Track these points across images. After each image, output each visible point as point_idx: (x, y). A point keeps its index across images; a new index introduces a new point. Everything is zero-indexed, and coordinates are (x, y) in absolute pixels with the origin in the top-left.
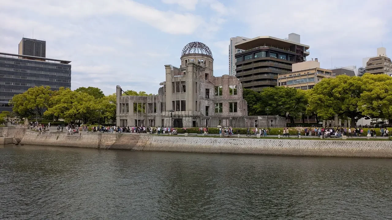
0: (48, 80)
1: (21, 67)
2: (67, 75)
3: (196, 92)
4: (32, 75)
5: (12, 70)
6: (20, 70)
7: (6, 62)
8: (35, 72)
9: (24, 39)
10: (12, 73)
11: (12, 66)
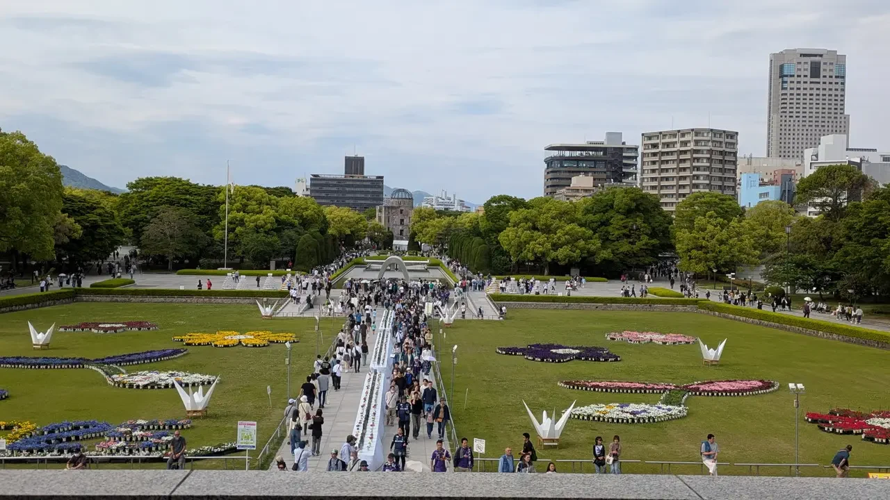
0: (363, 196)
1: (341, 186)
2: (379, 190)
3: (389, 221)
4: (350, 192)
5: (335, 189)
6: (341, 189)
7: (330, 182)
8: (353, 189)
9: (346, 157)
10: (335, 192)
11: (335, 186)
